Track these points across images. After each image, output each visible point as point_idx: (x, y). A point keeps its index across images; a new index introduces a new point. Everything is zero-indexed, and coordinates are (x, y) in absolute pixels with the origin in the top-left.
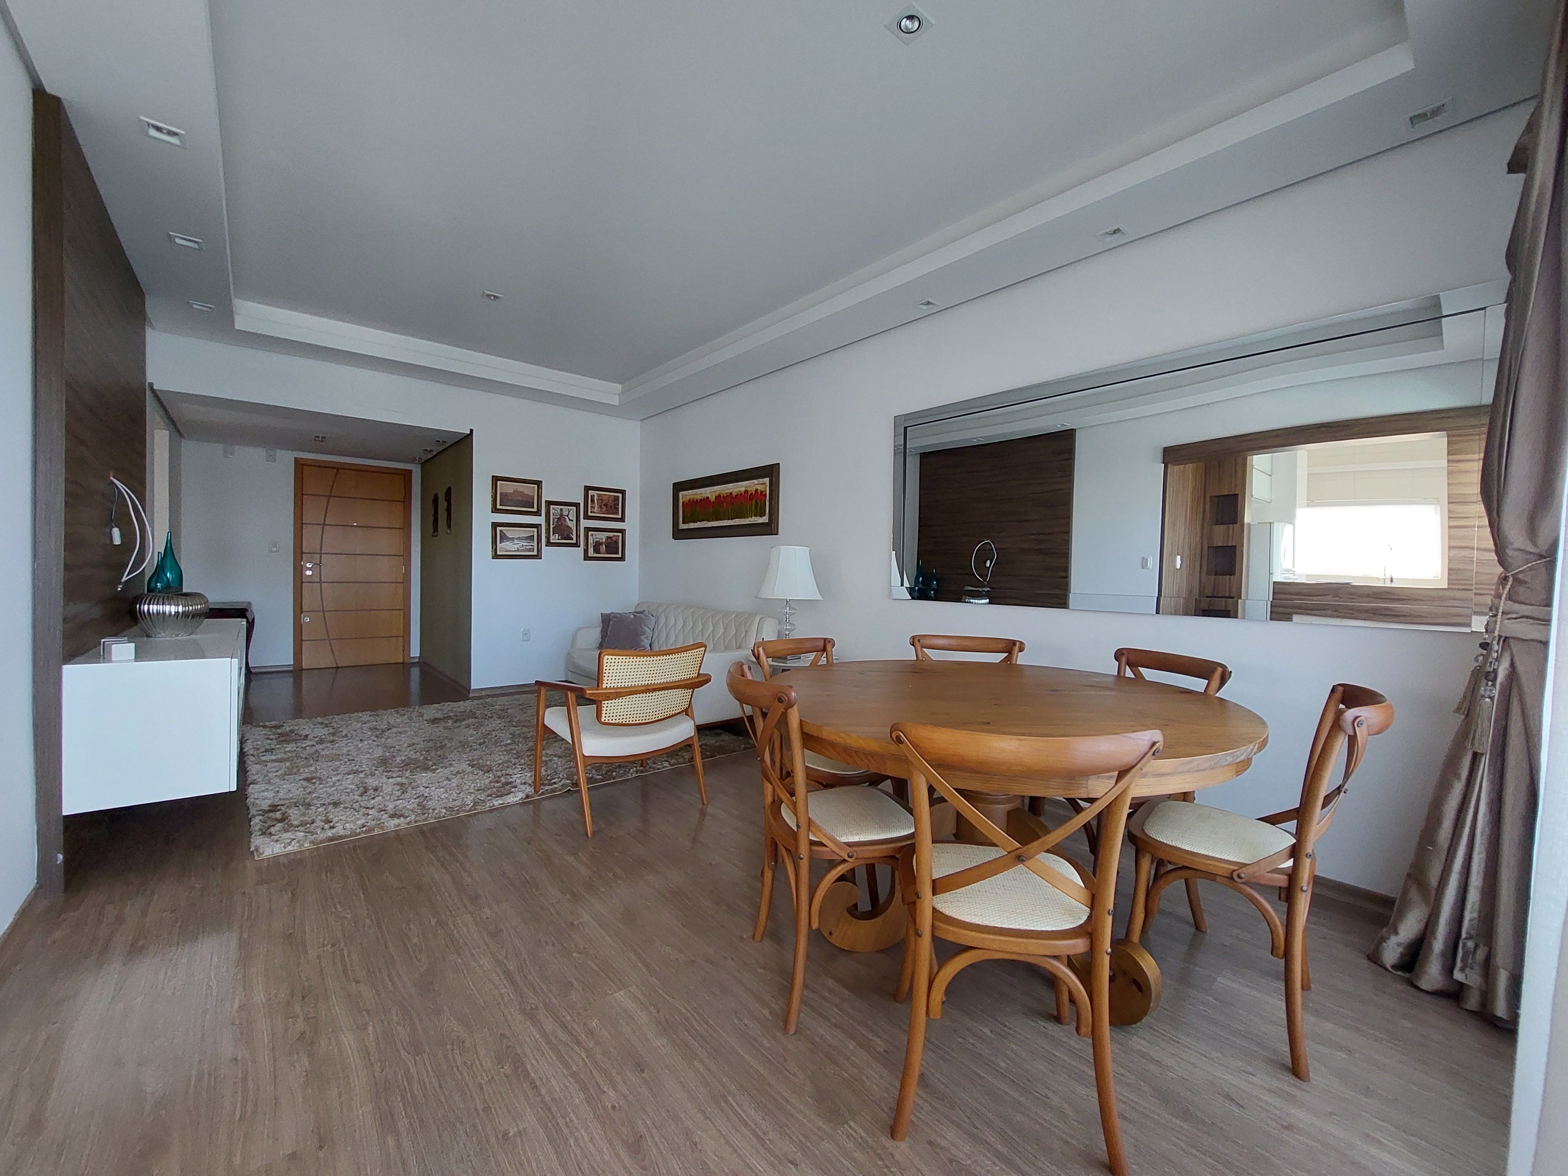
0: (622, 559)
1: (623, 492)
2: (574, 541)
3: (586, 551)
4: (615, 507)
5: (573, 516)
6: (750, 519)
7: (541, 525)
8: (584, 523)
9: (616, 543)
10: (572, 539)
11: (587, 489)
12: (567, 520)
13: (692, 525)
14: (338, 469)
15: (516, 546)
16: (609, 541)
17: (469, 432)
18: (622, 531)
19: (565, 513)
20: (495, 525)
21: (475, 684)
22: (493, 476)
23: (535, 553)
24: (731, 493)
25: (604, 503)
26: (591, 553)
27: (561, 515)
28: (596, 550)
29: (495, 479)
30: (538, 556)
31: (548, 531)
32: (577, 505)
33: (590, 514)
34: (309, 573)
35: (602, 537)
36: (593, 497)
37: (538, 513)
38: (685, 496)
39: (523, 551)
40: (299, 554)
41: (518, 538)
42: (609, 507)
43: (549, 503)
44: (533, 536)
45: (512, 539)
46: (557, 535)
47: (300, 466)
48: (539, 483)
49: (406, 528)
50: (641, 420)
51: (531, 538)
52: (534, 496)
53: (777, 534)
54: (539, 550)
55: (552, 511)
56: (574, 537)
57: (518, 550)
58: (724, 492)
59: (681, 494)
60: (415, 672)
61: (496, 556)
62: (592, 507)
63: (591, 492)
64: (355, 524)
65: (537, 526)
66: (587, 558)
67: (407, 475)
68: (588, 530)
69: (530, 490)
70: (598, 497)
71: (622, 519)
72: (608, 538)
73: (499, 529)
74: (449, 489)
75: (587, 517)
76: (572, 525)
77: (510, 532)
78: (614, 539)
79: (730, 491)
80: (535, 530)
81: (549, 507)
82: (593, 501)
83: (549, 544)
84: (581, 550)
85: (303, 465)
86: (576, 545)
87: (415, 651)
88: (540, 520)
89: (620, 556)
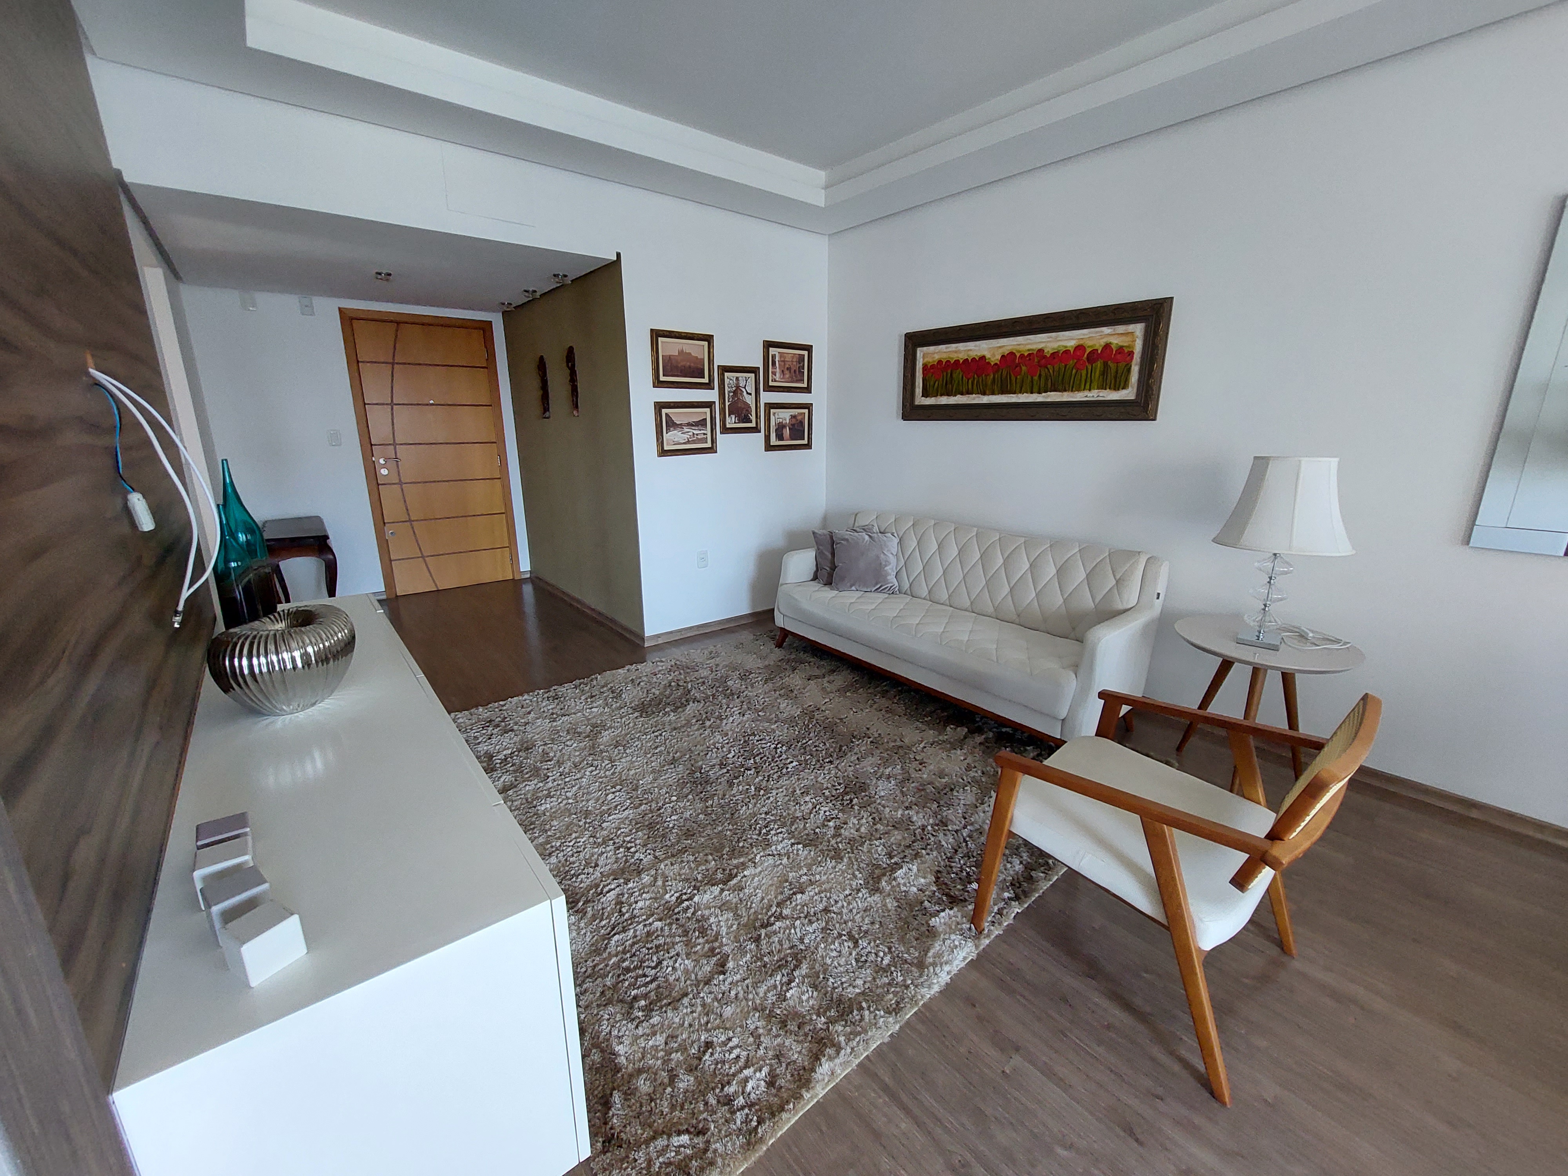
0: (808, 446)
1: (809, 348)
2: (753, 425)
3: (767, 438)
4: (800, 371)
5: (751, 388)
6: (1086, 393)
7: (714, 402)
8: (767, 397)
9: (801, 423)
10: (751, 422)
11: (768, 345)
12: (745, 393)
13: (944, 400)
14: (398, 323)
15: (686, 436)
16: (794, 421)
17: (615, 259)
18: (808, 407)
19: (742, 384)
20: (659, 406)
21: (650, 630)
22: (651, 330)
23: (709, 445)
24: (1041, 351)
25: (787, 366)
26: (774, 441)
27: (738, 387)
28: (780, 437)
29: (656, 335)
30: (712, 450)
31: (722, 410)
32: (754, 370)
33: (771, 384)
34: (384, 472)
35: (785, 416)
36: (774, 356)
37: (709, 386)
38: (926, 355)
39: (694, 442)
40: (368, 447)
41: (689, 425)
42: (792, 371)
43: (725, 369)
44: (706, 419)
45: (681, 426)
46: (733, 417)
47: (348, 320)
48: (709, 339)
49: (495, 404)
50: (829, 235)
51: (702, 423)
52: (704, 359)
53: (1154, 420)
54: (713, 441)
55: (727, 381)
56: (753, 418)
57: (688, 442)
58: (1022, 348)
59: (920, 352)
60: (528, 590)
61: (663, 453)
62: (774, 373)
63: (773, 351)
64: (432, 402)
65: (709, 405)
66: (769, 447)
67: (486, 328)
68: (770, 406)
69: (697, 349)
70: (781, 357)
71: (808, 390)
72: (793, 417)
73: (664, 411)
74: (571, 350)
75: (769, 388)
76: (750, 400)
77: (678, 415)
78: (799, 418)
79: (1040, 346)
80: (708, 410)
81: (724, 375)
82: (774, 363)
83: (725, 430)
84: (760, 437)
85: (352, 319)
86: (756, 430)
87: (525, 565)
88: (711, 395)
89: (805, 442)
